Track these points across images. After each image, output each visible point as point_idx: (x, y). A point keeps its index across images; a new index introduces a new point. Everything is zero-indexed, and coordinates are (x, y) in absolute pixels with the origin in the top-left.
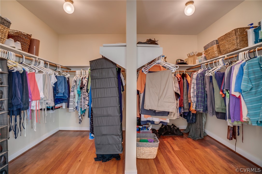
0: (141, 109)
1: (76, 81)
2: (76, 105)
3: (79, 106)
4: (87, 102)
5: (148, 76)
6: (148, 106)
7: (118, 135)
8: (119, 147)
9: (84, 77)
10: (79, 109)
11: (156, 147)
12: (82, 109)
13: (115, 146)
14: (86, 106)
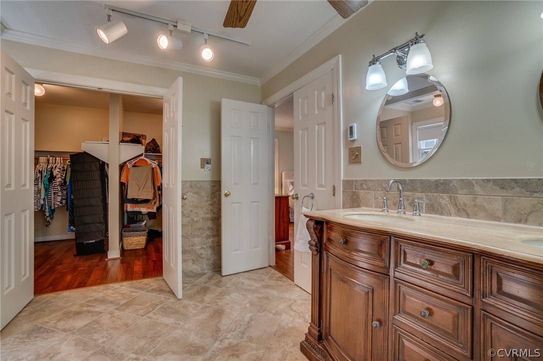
0: (124, 199)
1: (42, 171)
2: (42, 202)
3: (46, 203)
4: (59, 199)
5: (132, 170)
6: (130, 196)
7: (102, 223)
8: (102, 234)
9: (54, 167)
10: (47, 207)
11: (144, 236)
12: (51, 207)
13: (98, 233)
14: (58, 203)
